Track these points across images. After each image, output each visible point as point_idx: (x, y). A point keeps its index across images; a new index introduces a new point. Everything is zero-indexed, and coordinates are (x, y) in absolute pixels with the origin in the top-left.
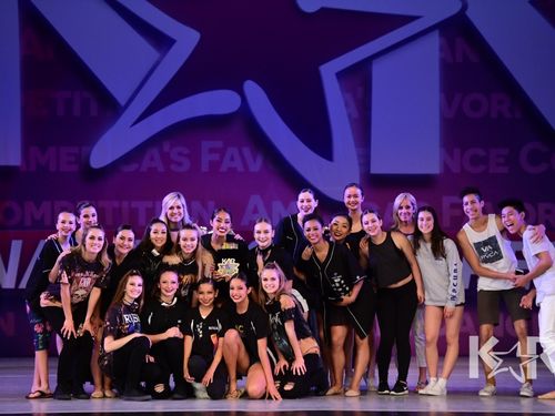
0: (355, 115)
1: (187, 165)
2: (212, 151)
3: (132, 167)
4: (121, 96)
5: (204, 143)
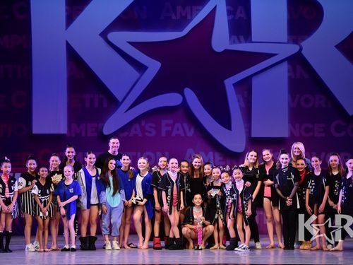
0: (243, 106)
2: (167, 125)
4: (119, 97)
5: (163, 121)
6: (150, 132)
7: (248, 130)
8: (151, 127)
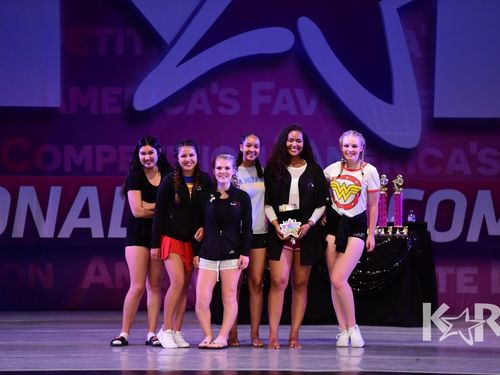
0: (418, 54)
1: (236, 108)
2: (263, 92)
5: (254, 84)
6: (228, 107)
7: (428, 102)
8: (229, 96)
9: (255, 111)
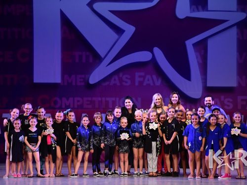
1: (129, 82)
3: (107, 83)
4: (102, 53)
5: (136, 73)
6: (126, 82)
7: (205, 80)
9: (137, 84)
